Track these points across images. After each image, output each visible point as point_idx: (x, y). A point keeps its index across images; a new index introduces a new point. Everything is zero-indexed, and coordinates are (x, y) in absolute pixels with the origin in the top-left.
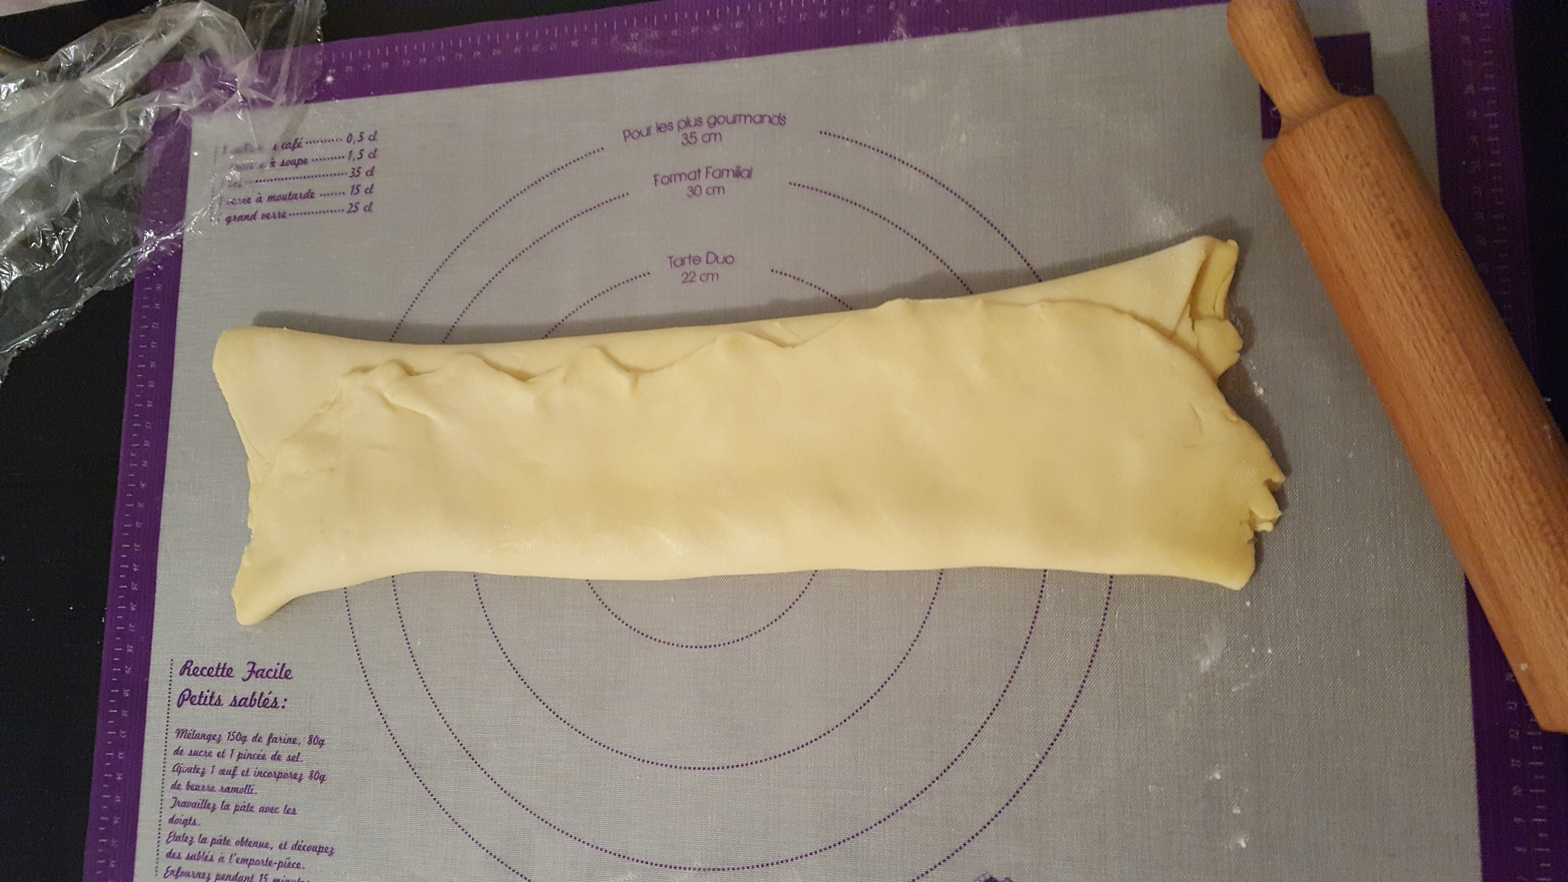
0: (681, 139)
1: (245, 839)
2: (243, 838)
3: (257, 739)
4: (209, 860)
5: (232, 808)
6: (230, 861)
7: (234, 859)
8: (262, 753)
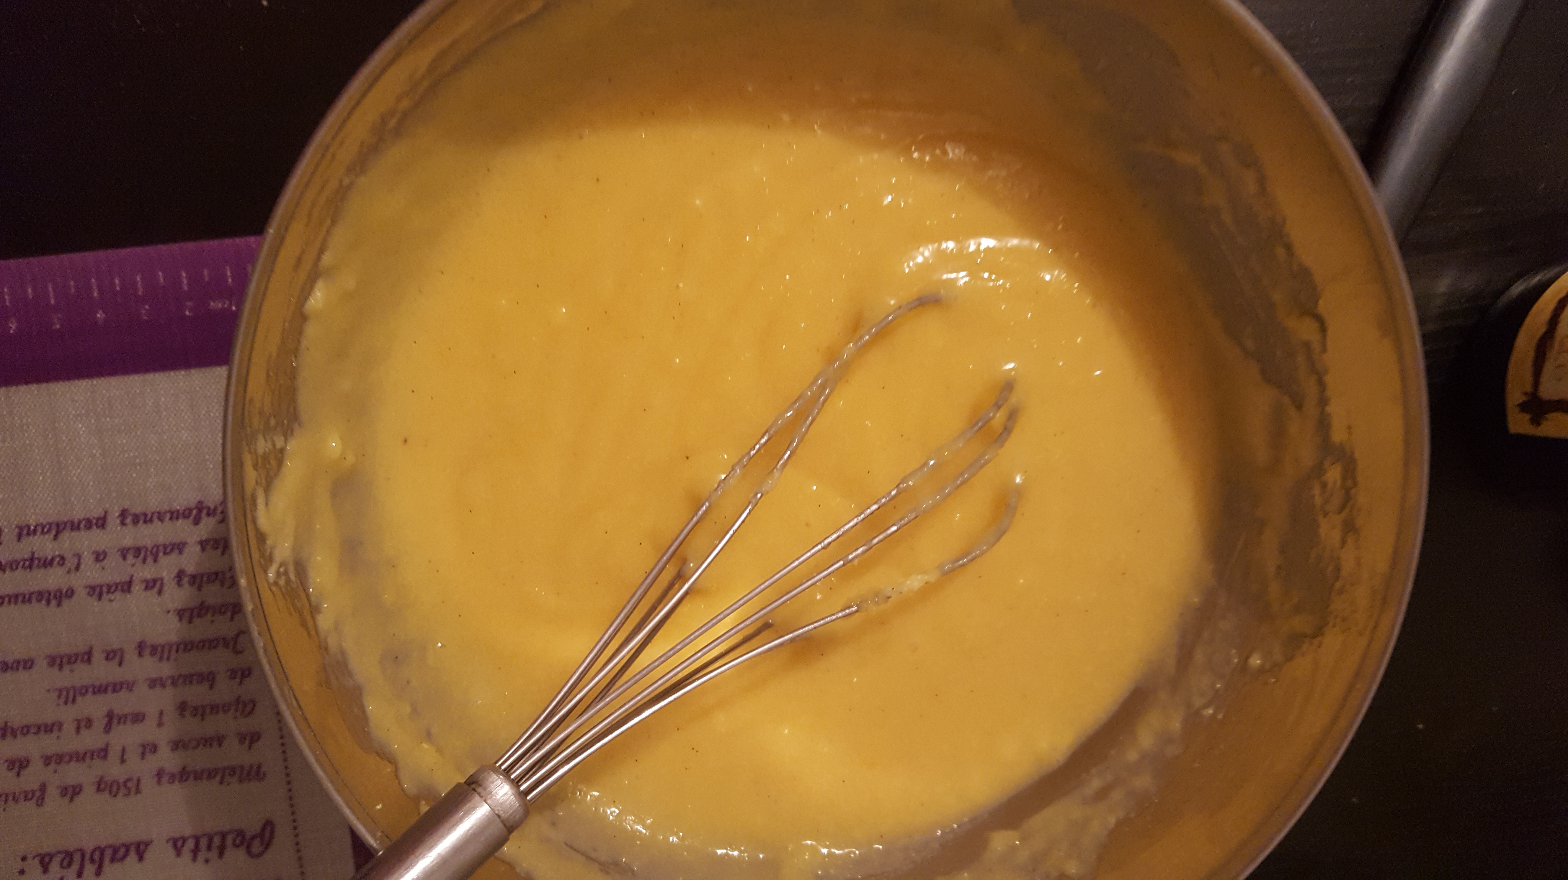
1: (54, 603)
2: (59, 605)
3: (72, 792)
4: (128, 549)
5: (98, 657)
6: (79, 556)
7: (71, 562)
8: (53, 766)
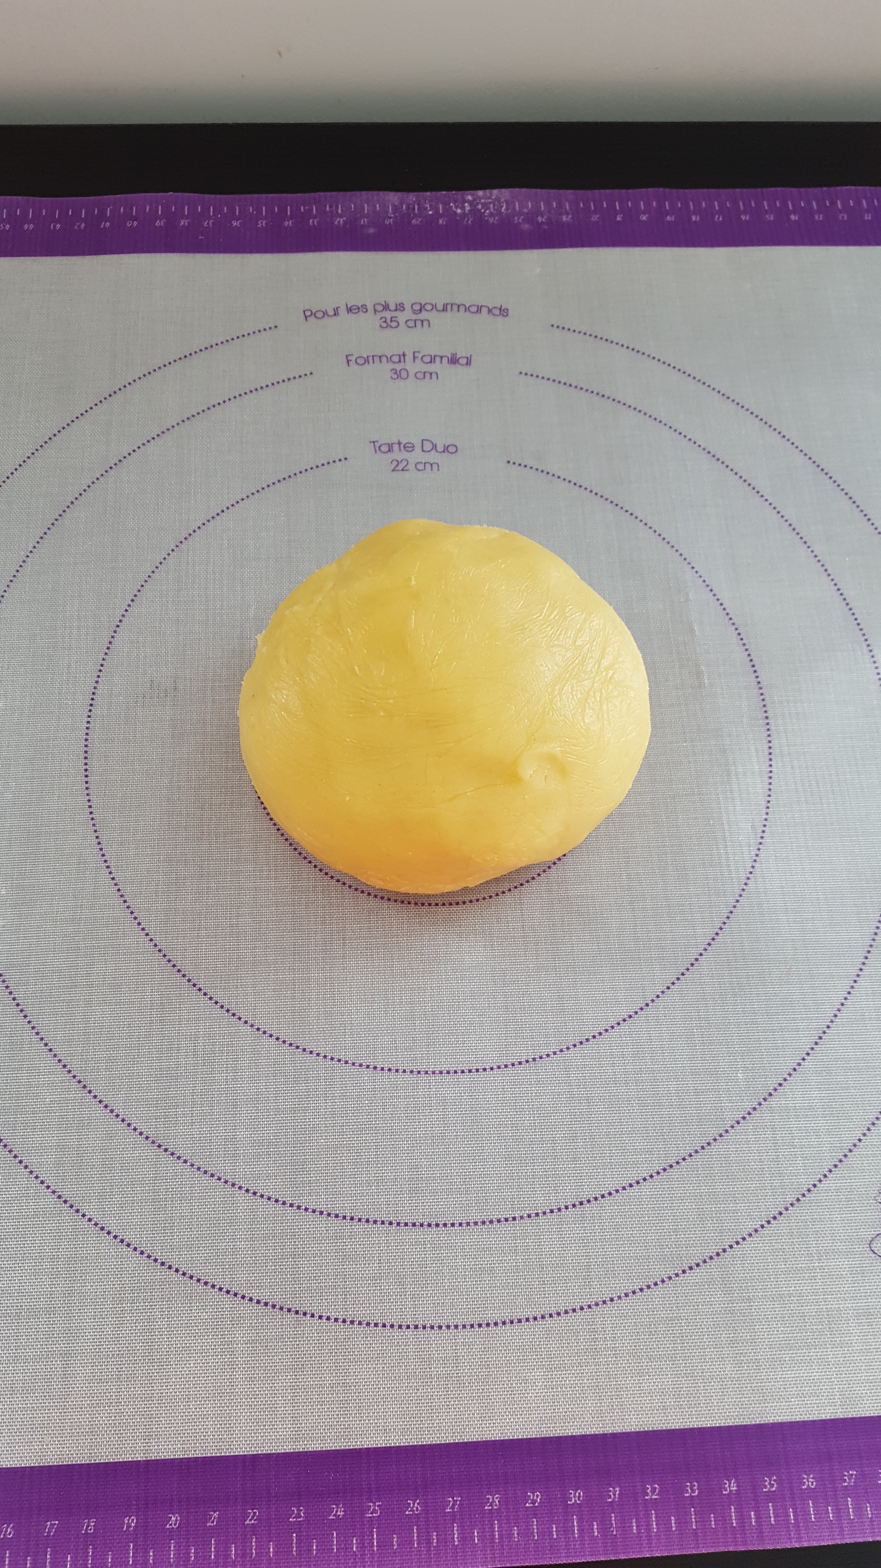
0: (378, 323)
